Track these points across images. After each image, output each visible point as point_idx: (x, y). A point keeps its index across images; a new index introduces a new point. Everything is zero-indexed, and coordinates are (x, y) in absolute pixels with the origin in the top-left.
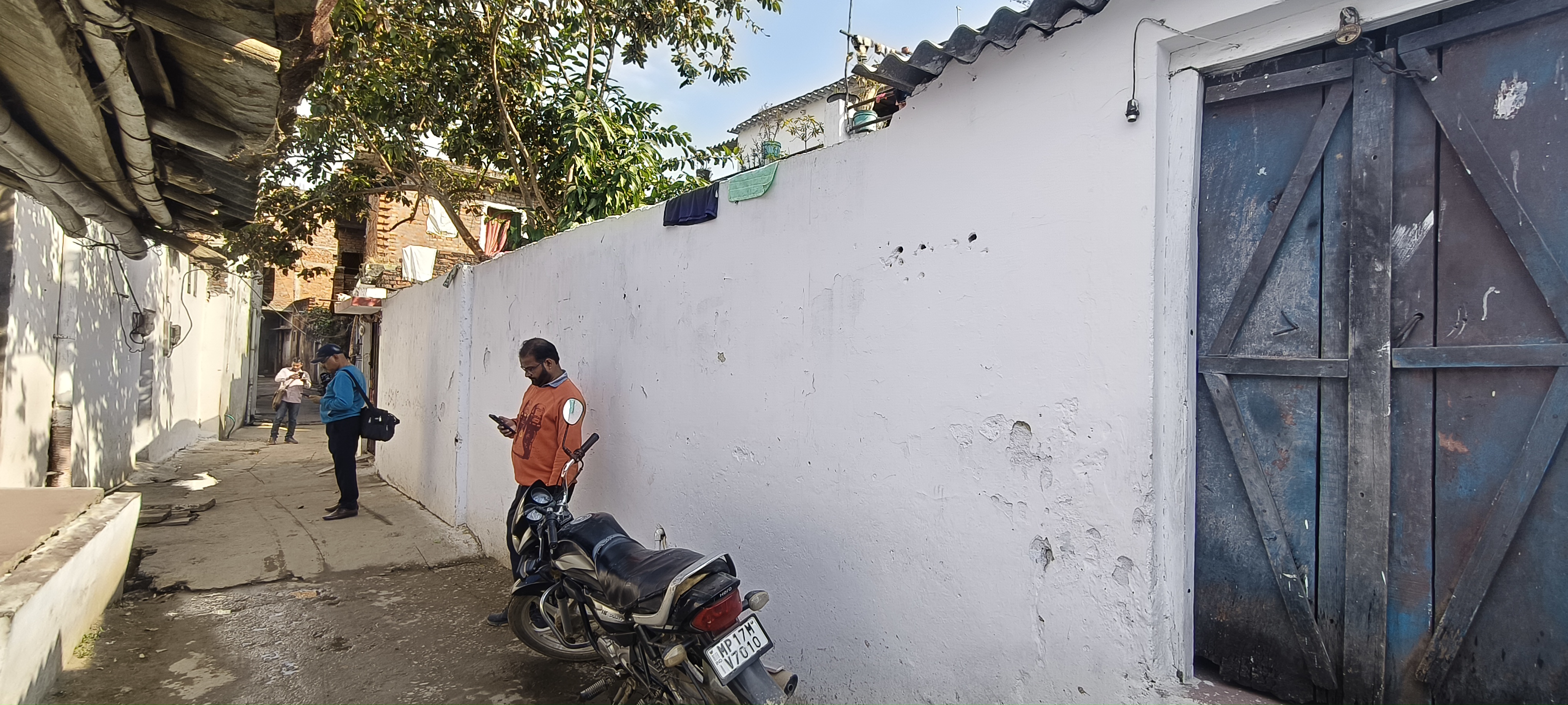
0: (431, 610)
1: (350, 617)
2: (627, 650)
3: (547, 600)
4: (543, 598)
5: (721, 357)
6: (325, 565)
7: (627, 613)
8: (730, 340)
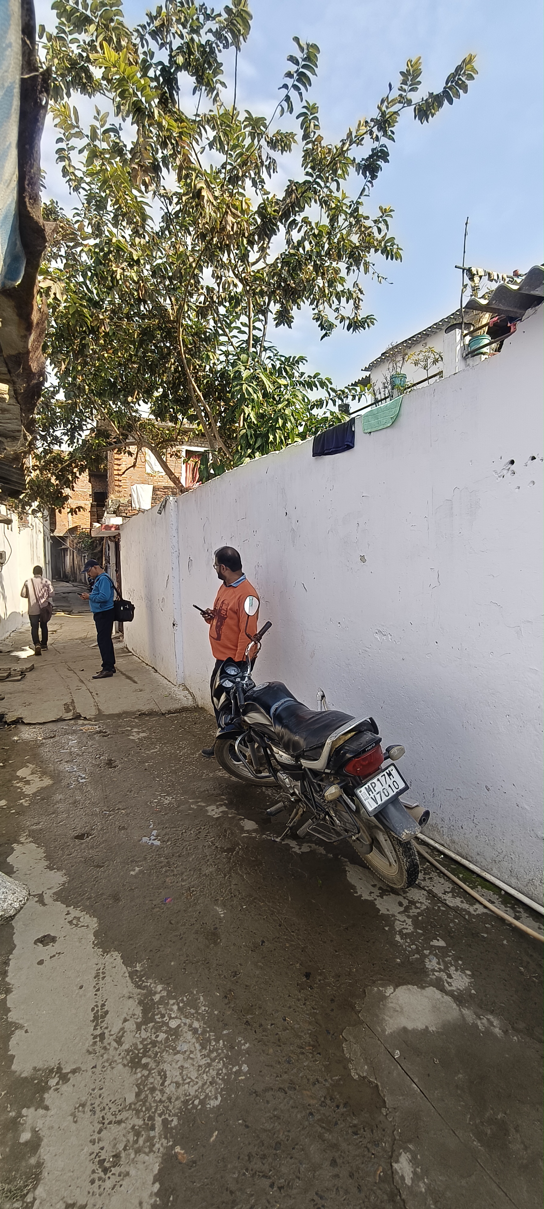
0: (165, 743)
1: (116, 746)
2: (299, 783)
3: (240, 742)
4: (237, 742)
5: (363, 559)
6: (99, 709)
7: (297, 758)
8: (369, 545)
